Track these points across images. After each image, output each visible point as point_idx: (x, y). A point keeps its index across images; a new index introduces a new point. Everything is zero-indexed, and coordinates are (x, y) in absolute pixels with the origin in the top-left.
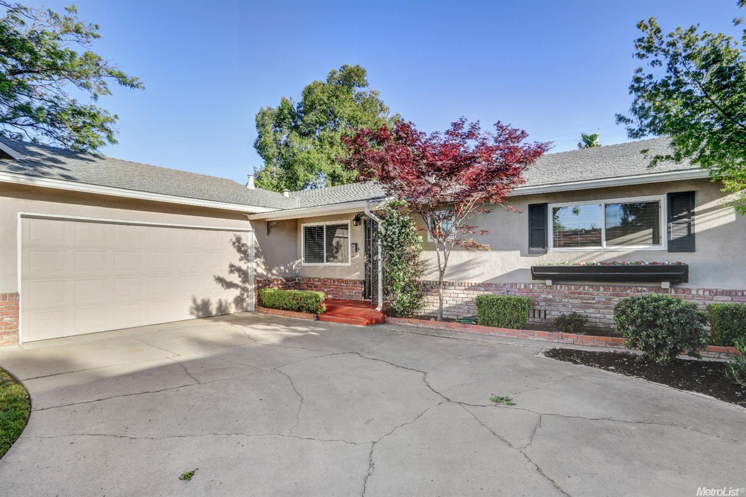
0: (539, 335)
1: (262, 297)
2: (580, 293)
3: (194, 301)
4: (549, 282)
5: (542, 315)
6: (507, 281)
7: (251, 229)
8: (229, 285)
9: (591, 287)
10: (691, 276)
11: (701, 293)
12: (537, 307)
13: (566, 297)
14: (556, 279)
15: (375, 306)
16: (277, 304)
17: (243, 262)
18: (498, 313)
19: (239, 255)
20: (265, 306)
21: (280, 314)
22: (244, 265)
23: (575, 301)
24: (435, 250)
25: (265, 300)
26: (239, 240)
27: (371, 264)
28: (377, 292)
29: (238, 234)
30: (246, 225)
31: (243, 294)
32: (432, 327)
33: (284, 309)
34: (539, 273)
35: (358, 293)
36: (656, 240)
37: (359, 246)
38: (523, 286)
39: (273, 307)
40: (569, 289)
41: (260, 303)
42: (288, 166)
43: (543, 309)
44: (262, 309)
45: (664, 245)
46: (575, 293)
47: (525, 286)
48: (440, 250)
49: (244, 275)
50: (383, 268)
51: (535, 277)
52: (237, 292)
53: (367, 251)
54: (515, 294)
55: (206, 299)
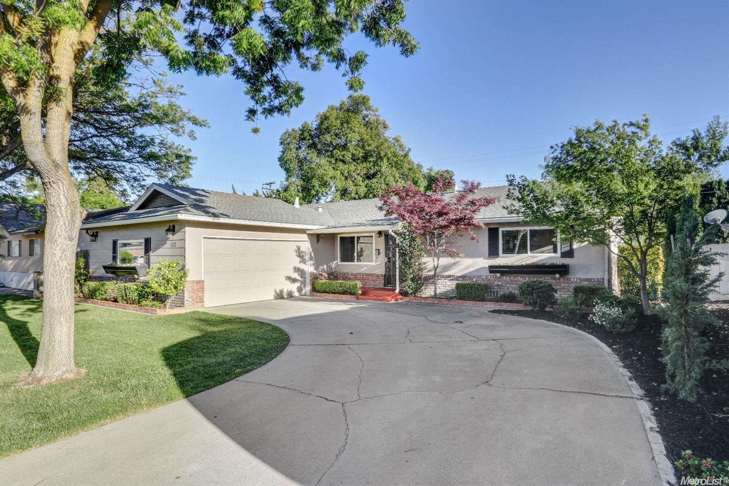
0: (490, 304)
1: (316, 286)
2: (516, 281)
3: (276, 292)
4: (498, 275)
5: (496, 294)
6: (475, 274)
7: (308, 240)
8: (294, 280)
9: (522, 277)
10: (570, 271)
11: (575, 280)
12: (493, 290)
13: (508, 283)
14: (503, 273)
15: (394, 290)
16: (327, 290)
17: (301, 264)
18: (468, 293)
19: (299, 259)
20: (318, 292)
21: (331, 296)
22: (302, 266)
23: (514, 286)
24: (431, 256)
25: (318, 288)
26: (299, 248)
27: (390, 265)
28: (396, 281)
29: (299, 244)
30: (305, 237)
31: (301, 285)
32: (430, 302)
33: (333, 293)
34: (493, 269)
35: (380, 283)
36: (555, 251)
37: (381, 251)
38: (484, 277)
39: (324, 292)
40: (510, 279)
41: (314, 290)
42: (307, 179)
43: (496, 290)
44: (315, 294)
45: (559, 254)
46: (512, 281)
47: (486, 277)
48: (435, 256)
49: (302, 273)
50: (400, 267)
51: (491, 272)
52: (298, 284)
53: (387, 255)
54: (480, 282)
55: (281, 289)
